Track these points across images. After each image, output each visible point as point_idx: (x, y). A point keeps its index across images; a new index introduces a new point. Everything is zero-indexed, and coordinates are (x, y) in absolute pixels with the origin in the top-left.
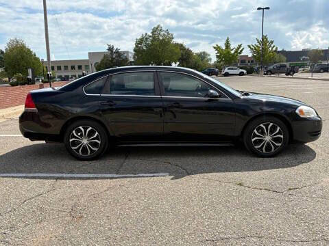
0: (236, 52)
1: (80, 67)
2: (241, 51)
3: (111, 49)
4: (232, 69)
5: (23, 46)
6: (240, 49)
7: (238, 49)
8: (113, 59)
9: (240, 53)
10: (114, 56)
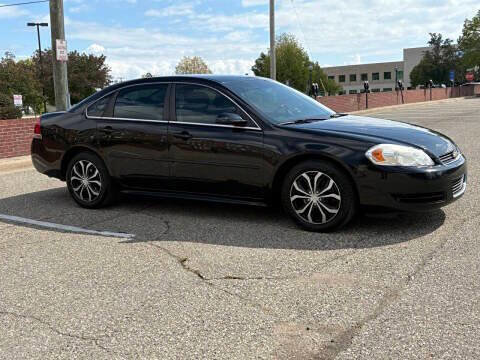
1: (387, 75)
3: (435, 41)
5: (295, 45)
8: (439, 58)
10: (441, 54)
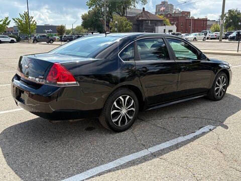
0: (4, 23)
2: (8, 23)
4: (4, 37)
6: (8, 21)
7: (6, 21)
9: (8, 24)
